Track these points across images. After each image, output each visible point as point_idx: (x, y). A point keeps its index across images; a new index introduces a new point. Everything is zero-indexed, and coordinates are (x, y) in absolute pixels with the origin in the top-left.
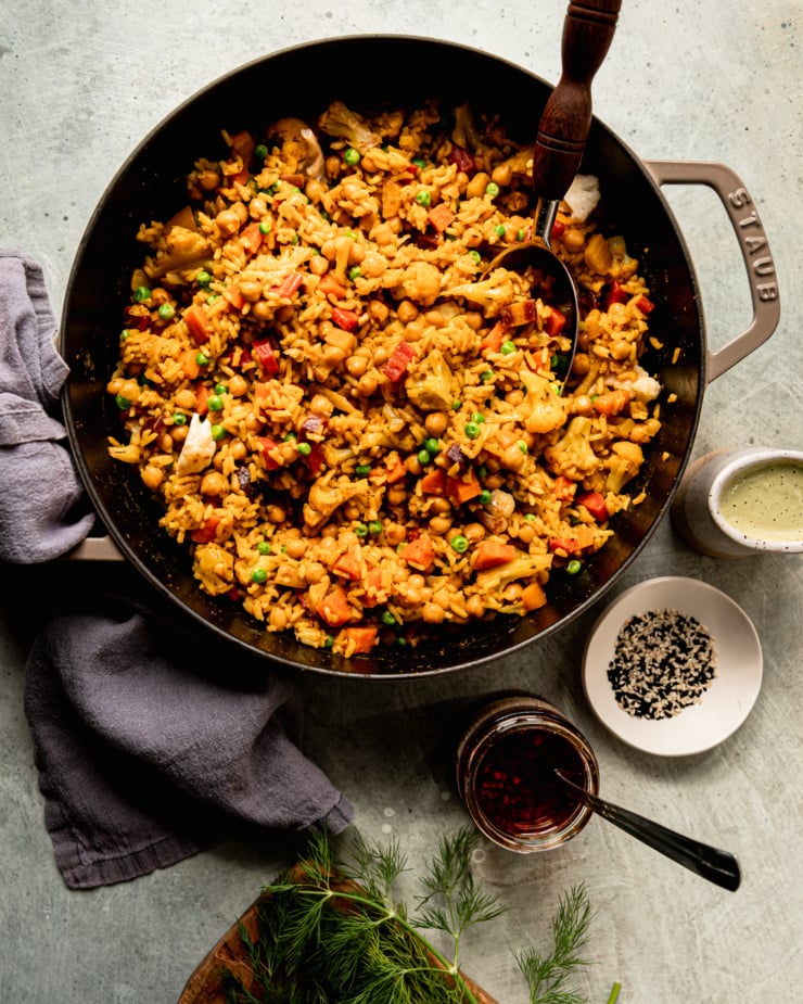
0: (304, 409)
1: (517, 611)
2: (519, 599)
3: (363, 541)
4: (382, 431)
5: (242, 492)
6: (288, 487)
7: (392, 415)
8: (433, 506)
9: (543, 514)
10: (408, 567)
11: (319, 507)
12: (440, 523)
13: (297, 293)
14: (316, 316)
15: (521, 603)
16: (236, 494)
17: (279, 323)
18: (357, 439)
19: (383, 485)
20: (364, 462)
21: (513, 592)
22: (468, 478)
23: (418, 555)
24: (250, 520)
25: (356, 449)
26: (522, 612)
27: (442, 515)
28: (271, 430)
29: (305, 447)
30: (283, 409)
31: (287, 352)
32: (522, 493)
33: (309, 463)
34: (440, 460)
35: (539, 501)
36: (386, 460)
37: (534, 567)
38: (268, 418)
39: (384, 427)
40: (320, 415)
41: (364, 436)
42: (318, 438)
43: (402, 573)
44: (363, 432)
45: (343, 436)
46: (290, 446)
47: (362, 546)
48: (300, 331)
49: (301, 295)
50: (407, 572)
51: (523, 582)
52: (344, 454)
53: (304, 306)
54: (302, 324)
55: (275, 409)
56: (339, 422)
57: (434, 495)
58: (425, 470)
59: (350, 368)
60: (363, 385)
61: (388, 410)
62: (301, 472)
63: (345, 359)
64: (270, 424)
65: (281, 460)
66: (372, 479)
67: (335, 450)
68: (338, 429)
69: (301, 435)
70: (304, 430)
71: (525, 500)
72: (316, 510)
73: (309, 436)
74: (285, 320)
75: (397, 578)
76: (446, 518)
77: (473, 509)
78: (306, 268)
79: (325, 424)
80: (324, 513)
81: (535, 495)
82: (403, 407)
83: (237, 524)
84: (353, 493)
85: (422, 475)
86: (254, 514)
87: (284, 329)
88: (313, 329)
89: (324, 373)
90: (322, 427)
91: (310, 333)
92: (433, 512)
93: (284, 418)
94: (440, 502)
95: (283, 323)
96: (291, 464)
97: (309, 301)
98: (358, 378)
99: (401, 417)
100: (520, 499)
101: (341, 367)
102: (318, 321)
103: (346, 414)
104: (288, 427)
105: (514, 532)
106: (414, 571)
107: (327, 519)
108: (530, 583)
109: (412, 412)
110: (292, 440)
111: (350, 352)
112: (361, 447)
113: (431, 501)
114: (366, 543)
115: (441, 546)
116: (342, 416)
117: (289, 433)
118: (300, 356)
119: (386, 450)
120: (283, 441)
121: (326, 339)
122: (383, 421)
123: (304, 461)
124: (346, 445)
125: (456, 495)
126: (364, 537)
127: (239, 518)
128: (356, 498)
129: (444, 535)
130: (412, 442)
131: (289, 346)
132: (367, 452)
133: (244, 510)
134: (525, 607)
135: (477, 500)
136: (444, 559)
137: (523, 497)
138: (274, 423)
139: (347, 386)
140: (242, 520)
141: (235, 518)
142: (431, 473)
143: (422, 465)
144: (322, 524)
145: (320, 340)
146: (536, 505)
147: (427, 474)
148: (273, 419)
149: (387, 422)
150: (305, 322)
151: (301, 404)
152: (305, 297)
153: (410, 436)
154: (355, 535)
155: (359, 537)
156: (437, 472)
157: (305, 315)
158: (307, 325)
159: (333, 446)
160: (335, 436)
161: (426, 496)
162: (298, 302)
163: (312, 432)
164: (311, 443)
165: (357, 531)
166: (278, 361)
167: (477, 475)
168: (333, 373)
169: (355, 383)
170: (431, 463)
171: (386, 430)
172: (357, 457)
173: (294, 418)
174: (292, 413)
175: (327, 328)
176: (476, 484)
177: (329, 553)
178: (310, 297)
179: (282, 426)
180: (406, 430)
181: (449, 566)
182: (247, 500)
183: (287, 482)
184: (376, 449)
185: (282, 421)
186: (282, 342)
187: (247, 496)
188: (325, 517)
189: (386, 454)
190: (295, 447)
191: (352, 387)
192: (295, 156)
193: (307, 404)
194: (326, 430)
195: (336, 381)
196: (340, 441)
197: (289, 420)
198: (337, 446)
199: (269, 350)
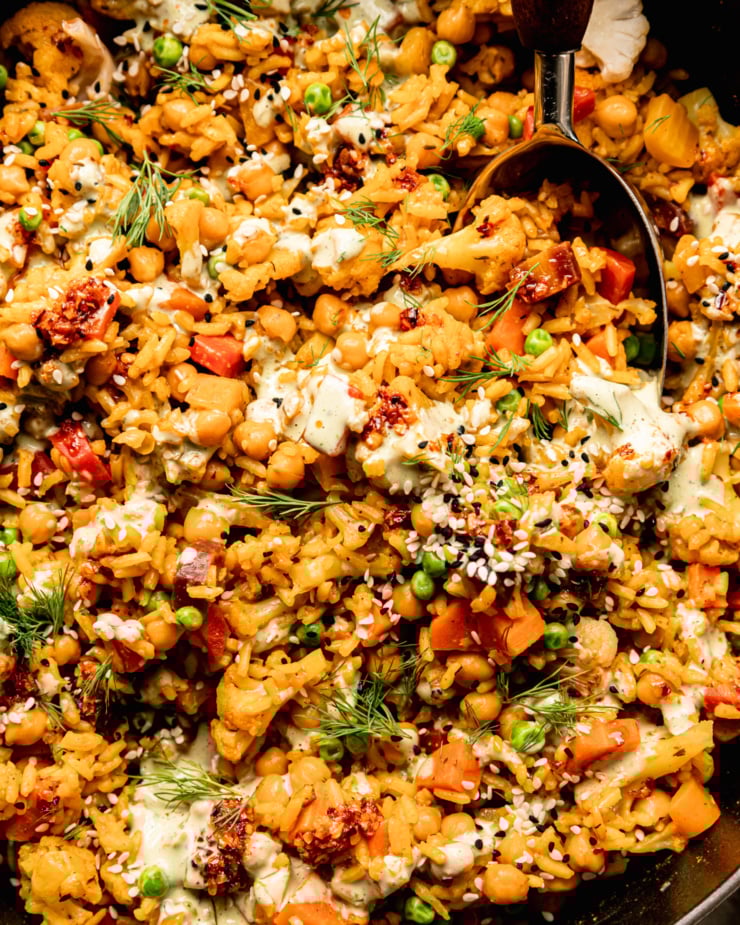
0: (173, 541)
1: (667, 845)
2: (668, 820)
3: (338, 769)
4: (332, 552)
5: (85, 725)
6: (171, 696)
7: (345, 518)
8: (459, 674)
9: (675, 644)
10: (438, 802)
11: (239, 723)
12: (482, 704)
13: (115, 326)
14: (160, 361)
15: (671, 827)
16: (76, 731)
17: (93, 389)
18: (286, 575)
19: (354, 654)
20: (309, 617)
21: (653, 808)
22: (516, 608)
23: (450, 776)
24: (113, 773)
25: (288, 597)
26: (677, 845)
27: (483, 687)
28: (119, 594)
29: (190, 616)
30: (133, 551)
31: (119, 439)
32: (625, 613)
33: (204, 642)
34: (454, 585)
35: (663, 622)
36: (349, 604)
37: (680, 753)
38: (107, 572)
39: (334, 543)
40: (203, 546)
41: (297, 567)
42: (209, 592)
43: (428, 817)
44: (296, 560)
45: (259, 576)
46: (161, 618)
47: (338, 778)
48: (136, 395)
49: (122, 327)
50: (437, 811)
51: (665, 784)
52: (268, 608)
53: (134, 347)
54: (136, 382)
55: (117, 554)
56: (246, 552)
57: (457, 653)
58: (430, 608)
59: (245, 444)
60: (277, 472)
61: (337, 512)
62: (192, 662)
63: (232, 429)
64: (114, 584)
65: (147, 650)
66: (334, 646)
67: (247, 606)
68: (245, 567)
69: (177, 593)
70: (181, 583)
71: (635, 625)
72: (235, 730)
73: (193, 592)
74: (102, 380)
75: (420, 830)
76: (491, 691)
77: (539, 663)
78: (122, 274)
79: (219, 562)
80: (253, 732)
81: (651, 611)
82: (360, 499)
83: (89, 786)
84: (301, 680)
85: (427, 619)
86: (118, 761)
87: (105, 399)
88: (161, 388)
89: (195, 460)
90: (214, 569)
91: (154, 394)
92: (464, 686)
93: (137, 567)
94: (472, 665)
95: (100, 388)
96: (167, 653)
97: (140, 335)
98: (265, 462)
99: (361, 516)
100: (625, 626)
101: (228, 446)
102: (165, 369)
103: (256, 532)
104: (150, 582)
105: (627, 688)
106: (448, 808)
107: (262, 742)
108: (679, 785)
109: (382, 503)
110: (162, 605)
111: (237, 413)
112: (297, 590)
113: (453, 666)
114: (346, 772)
115: (489, 748)
116: (248, 537)
117: (153, 593)
118: (145, 444)
119: (348, 584)
120: (145, 611)
121: (187, 399)
122: (330, 532)
123: (194, 641)
124: (268, 592)
125: (501, 645)
126: (339, 762)
127: (90, 777)
128: (310, 688)
129: (495, 726)
130: (394, 560)
131: (120, 428)
132: (308, 599)
133: (97, 758)
134: (679, 833)
135: (541, 646)
136: (506, 772)
137: (629, 620)
138: (122, 580)
139: (246, 479)
140: (97, 779)
141: (81, 778)
142: (442, 611)
143: (422, 601)
144: (252, 755)
145: (179, 404)
146: (658, 630)
147: (436, 616)
148: (118, 574)
149: (336, 531)
150: (142, 376)
151: (165, 533)
152: (132, 330)
153: (388, 551)
154: (320, 762)
155: (329, 764)
156: (454, 607)
157: (138, 362)
158: (146, 380)
159: (243, 598)
160: (244, 580)
161: (442, 658)
162: (120, 342)
163: (197, 584)
164: (200, 604)
165: (323, 753)
166: (106, 461)
167: (532, 598)
168: (215, 459)
169: (260, 470)
170: (439, 591)
171: (338, 548)
172: (294, 610)
173: (157, 563)
174: (151, 554)
175: (185, 375)
176: (534, 615)
177: (278, 809)
178: (142, 327)
179: (138, 583)
180: (376, 541)
181: (515, 783)
182: (98, 739)
183: (168, 685)
184: (326, 588)
185: (136, 574)
186: (105, 423)
187: (98, 731)
188: (256, 738)
189: (349, 593)
190: (171, 618)
191: (257, 479)
192: (61, 71)
193: (176, 529)
194: (224, 573)
195: (223, 473)
196: (256, 587)
197: (149, 567)
198: (250, 597)
199: (84, 443)
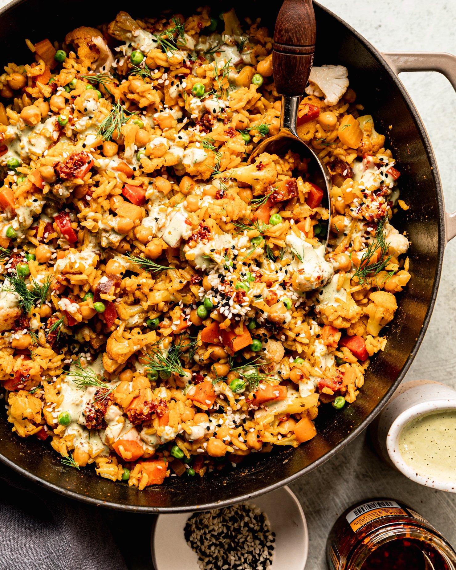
0: (100, 272)
1: (291, 443)
2: (292, 433)
3: (154, 384)
4: (167, 290)
5: (48, 345)
6: (88, 339)
7: (175, 276)
8: (212, 354)
9: (311, 357)
10: (194, 406)
11: (114, 356)
12: (220, 368)
13: (90, 174)
14: (107, 193)
15: (293, 437)
16: (43, 347)
17: (76, 200)
18: (146, 296)
19: (170, 335)
20: (153, 316)
21: (288, 426)
22: (239, 330)
23: (201, 396)
24: (57, 368)
25: (145, 305)
26: (295, 444)
27: (222, 361)
28: (72, 291)
29: (100, 306)
30: (81, 273)
31: (83, 224)
32: (290, 343)
33: (105, 319)
34: (214, 315)
35: (306, 349)
36: (171, 313)
37: (303, 406)
38: (68, 280)
39: (168, 286)
40: (111, 277)
41: (151, 293)
42: (110, 298)
43: (188, 412)
44: (151, 290)
45: (134, 294)
46: (87, 305)
47: (153, 388)
48: (94, 206)
49: (93, 175)
50: (193, 411)
51: (295, 417)
52: (136, 309)
53: (97, 185)
54: (95, 200)
55: (74, 274)
56: (130, 283)
57: (212, 345)
58: (204, 322)
59: (138, 236)
60: (149, 250)
61: (173, 273)
62: (99, 326)
63: (134, 228)
64: (70, 286)
65: (79, 318)
66: (161, 331)
67: (127, 306)
68: (128, 289)
69: (96, 295)
70: (99, 291)
71: (293, 348)
72: (112, 359)
73: (103, 296)
74: (80, 197)
75: (184, 417)
76: (225, 363)
77: (247, 356)
78: (99, 151)
79: (117, 285)
80: (119, 361)
81: (302, 344)
82: (183, 269)
83: (44, 372)
84: (144, 342)
85: (202, 327)
86: (59, 363)
87: (81, 205)
88: (106, 204)
89: (115, 239)
90: (113, 288)
91: (102, 207)
92: (213, 359)
93: (82, 281)
94: (218, 350)
95: (79, 200)
96: (88, 320)
97: (101, 180)
98: (145, 245)
99: (182, 276)
100: (290, 348)
101: (131, 235)
102: (110, 197)
103: (137, 275)
104: (86, 288)
105: (285, 373)
106: (198, 410)
107: (124, 366)
108: (301, 418)
109: (191, 272)
110: (89, 299)
111: (138, 221)
112: (149, 303)
113: (210, 350)
114: (158, 386)
115: (220, 387)
116: (133, 276)
117: (87, 293)
118: (94, 228)
119: (172, 305)
120: (82, 300)
121: (116, 212)
122: (168, 281)
123: (101, 317)
124: (136, 302)
125: (230, 345)
126: (156, 381)
127: (45, 368)
128: (148, 347)
129: (225, 379)
130: (193, 298)
131: (85, 218)
132: (153, 308)
133: (50, 360)
134: (297, 439)
135: (248, 348)
136: (226, 399)
137: (292, 346)
138: (74, 285)
139: (136, 251)
140: (49, 369)
141: (41, 367)
142: (208, 324)
143: (202, 319)
144: (119, 371)
145: (113, 213)
146: (303, 352)
147: (205, 327)
148: (72, 282)
149: (171, 281)
150: (98, 198)
151: (97, 268)
152: (97, 177)
153: (191, 294)
154: (147, 380)
155: (150, 381)
156: (214, 324)
157: (97, 191)
158: (100, 200)
159: (125, 303)
160: (127, 295)
161: (206, 345)
162: (90, 181)
163: (105, 293)
164: (105, 302)
165: (149, 376)
166: (77, 232)
167: (248, 328)
168: (124, 240)
169: (143, 248)
170: (207, 317)
171: (170, 288)
172: (147, 312)
173: (91, 280)
174: (88, 276)
175: (118, 201)
176: (247, 335)
177: (124, 396)
178: (102, 176)
179: (81, 287)
180: (186, 289)
181: (229, 405)
182: (52, 352)
183: (87, 334)
184: (162, 305)
185: (80, 283)
186: (79, 216)
187: (53, 349)
188: (121, 365)
189: (172, 309)
190: (92, 306)
191: (141, 252)
192: (89, 58)
193: (103, 267)
194: (118, 290)
195: (127, 246)
196: (132, 299)
197: (87, 282)
198: (129, 302)
199: (68, 223)
